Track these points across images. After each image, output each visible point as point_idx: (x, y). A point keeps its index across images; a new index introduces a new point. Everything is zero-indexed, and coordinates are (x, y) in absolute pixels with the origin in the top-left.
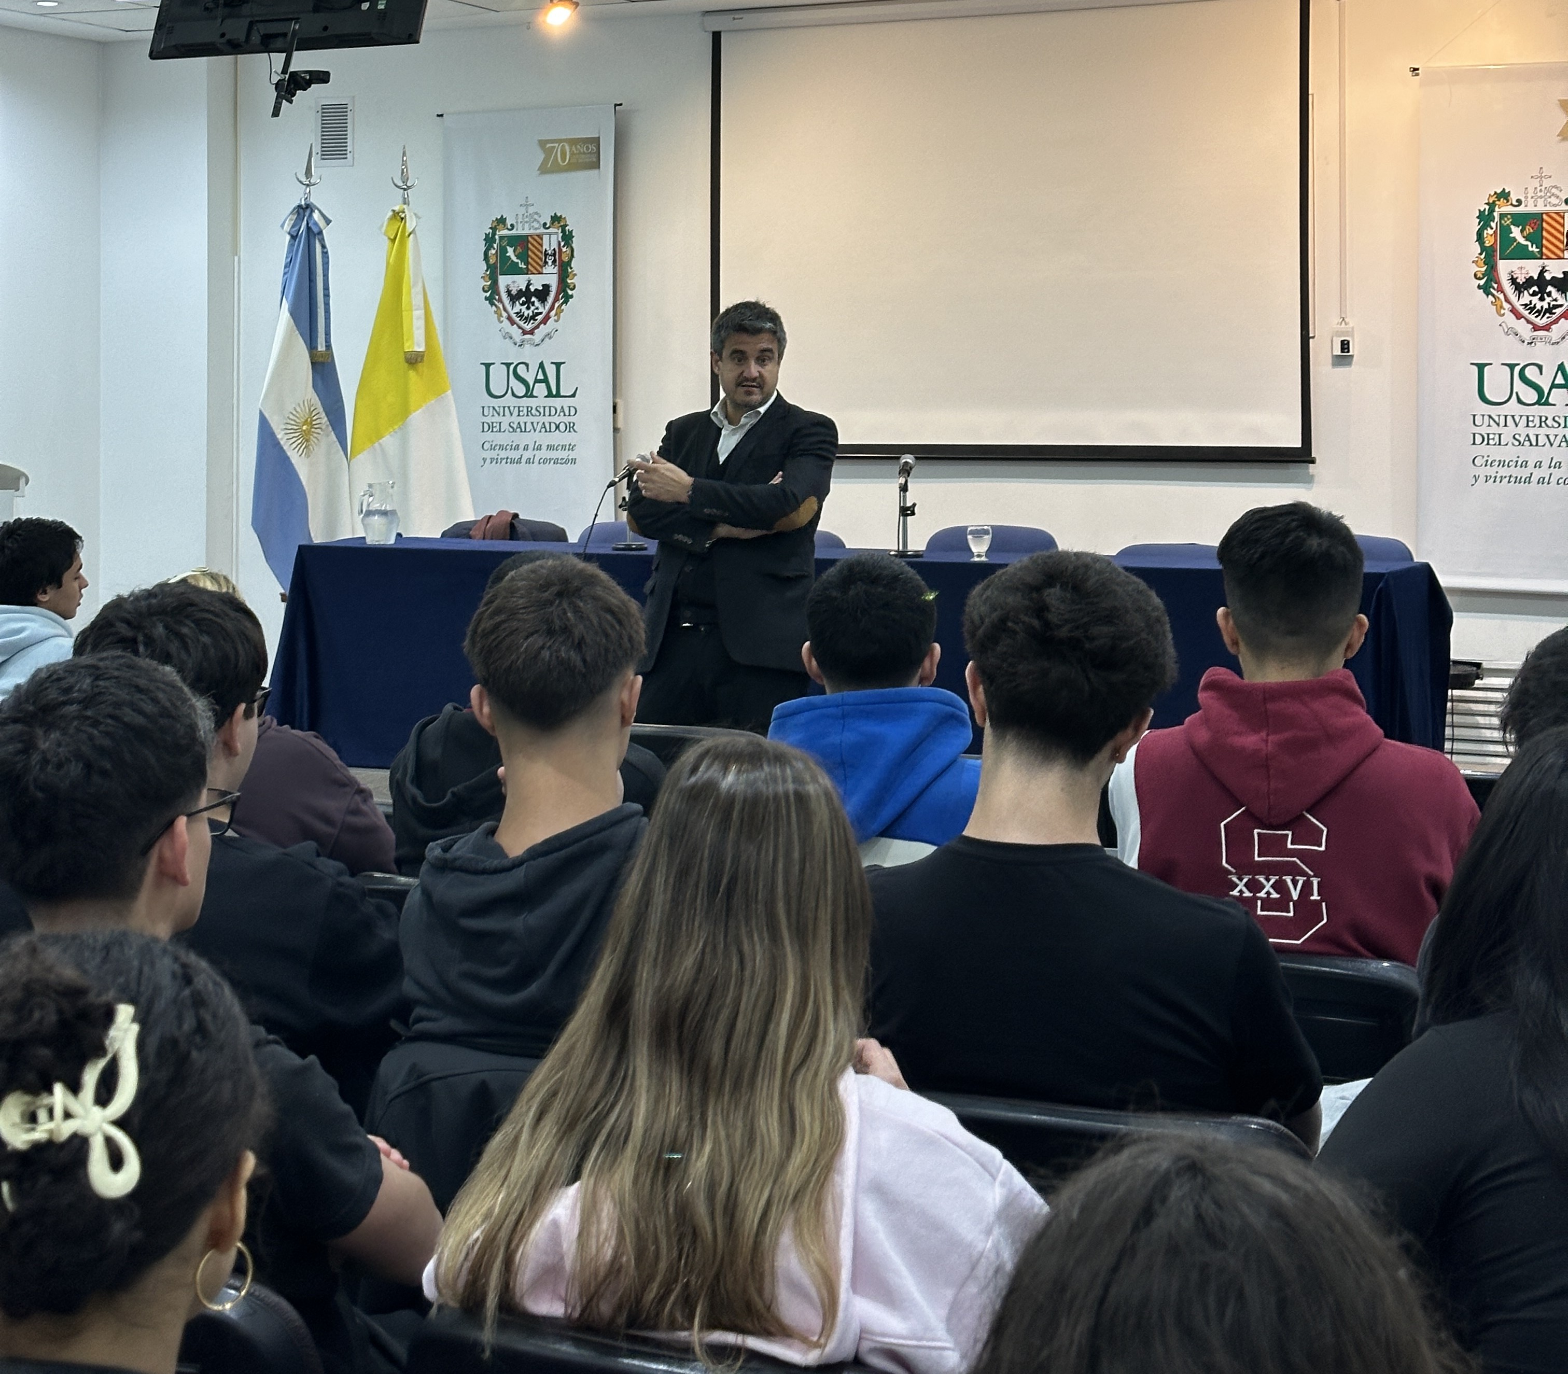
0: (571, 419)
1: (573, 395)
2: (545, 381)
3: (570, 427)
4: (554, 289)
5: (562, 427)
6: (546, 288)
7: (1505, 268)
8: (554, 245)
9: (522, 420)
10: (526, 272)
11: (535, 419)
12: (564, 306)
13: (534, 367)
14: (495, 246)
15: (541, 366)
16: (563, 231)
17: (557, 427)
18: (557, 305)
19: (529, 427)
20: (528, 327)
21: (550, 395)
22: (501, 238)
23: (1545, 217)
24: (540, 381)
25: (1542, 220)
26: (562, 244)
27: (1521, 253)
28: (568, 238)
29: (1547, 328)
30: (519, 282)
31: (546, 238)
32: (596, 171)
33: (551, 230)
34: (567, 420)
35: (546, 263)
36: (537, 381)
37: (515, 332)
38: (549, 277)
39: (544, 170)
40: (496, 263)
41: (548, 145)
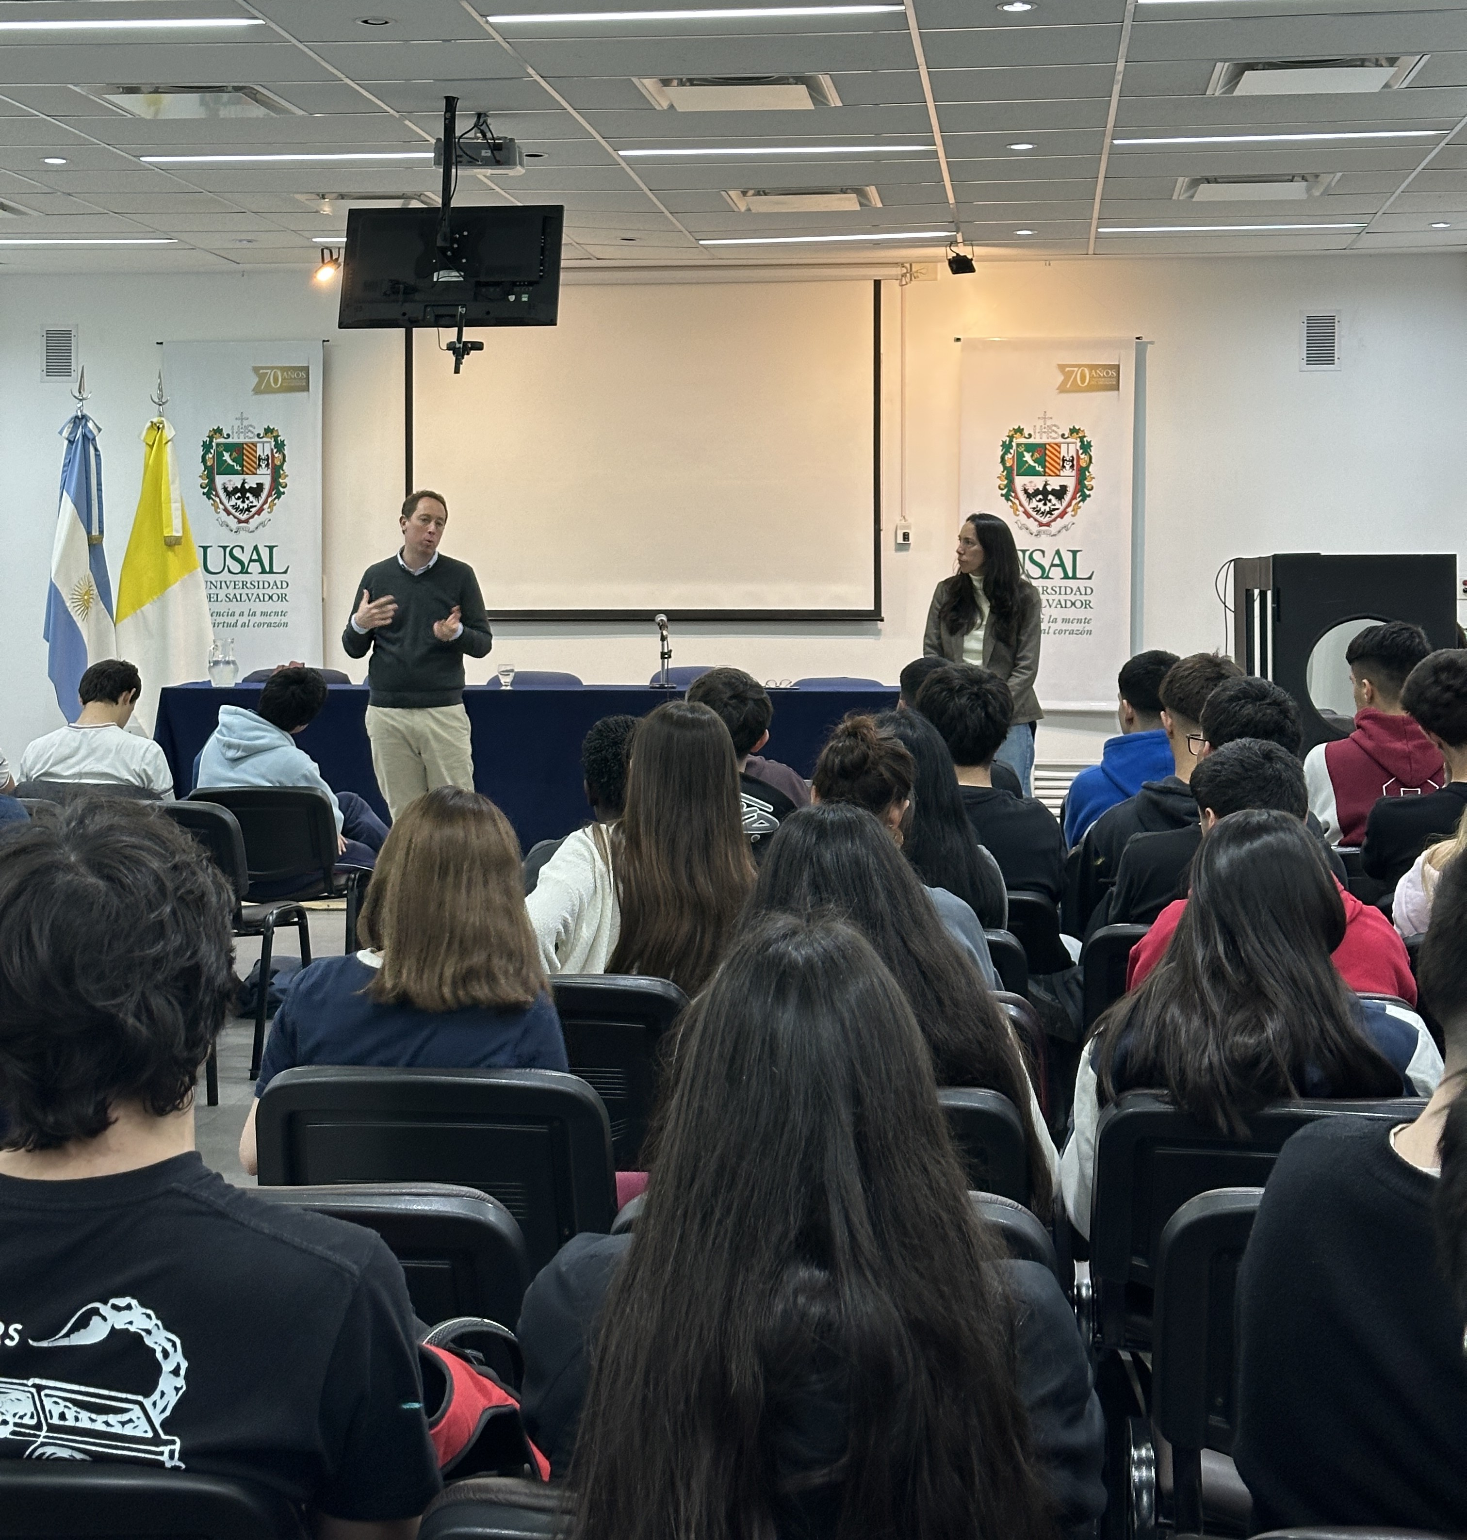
0: (283, 591)
1: (285, 572)
2: (260, 560)
3: (282, 598)
4: (267, 487)
5: (275, 598)
6: (260, 486)
7: (1020, 482)
8: (268, 452)
9: (237, 592)
10: (242, 473)
11: (249, 592)
12: (276, 501)
13: (249, 549)
14: (212, 451)
15: (256, 548)
16: (276, 441)
17: (271, 598)
18: (270, 499)
19: (244, 597)
20: (244, 517)
21: (263, 571)
22: (218, 445)
23: (1048, 446)
24: (255, 561)
25: (1046, 449)
26: (275, 451)
27: (1031, 472)
28: (280, 446)
29: (1048, 525)
30: (235, 481)
31: (259, 446)
32: (305, 394)
33: (264, 439)
34: (279, 592)
35: (260, 465)
36: (251, 560)
37: (232, 522)
38: (263, 476)
39: (257, 391)
40: (212, 465)
41: (261, 371)
